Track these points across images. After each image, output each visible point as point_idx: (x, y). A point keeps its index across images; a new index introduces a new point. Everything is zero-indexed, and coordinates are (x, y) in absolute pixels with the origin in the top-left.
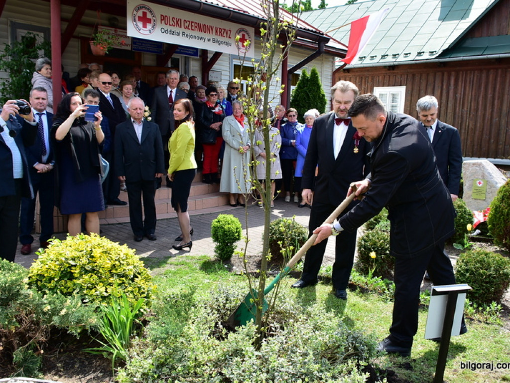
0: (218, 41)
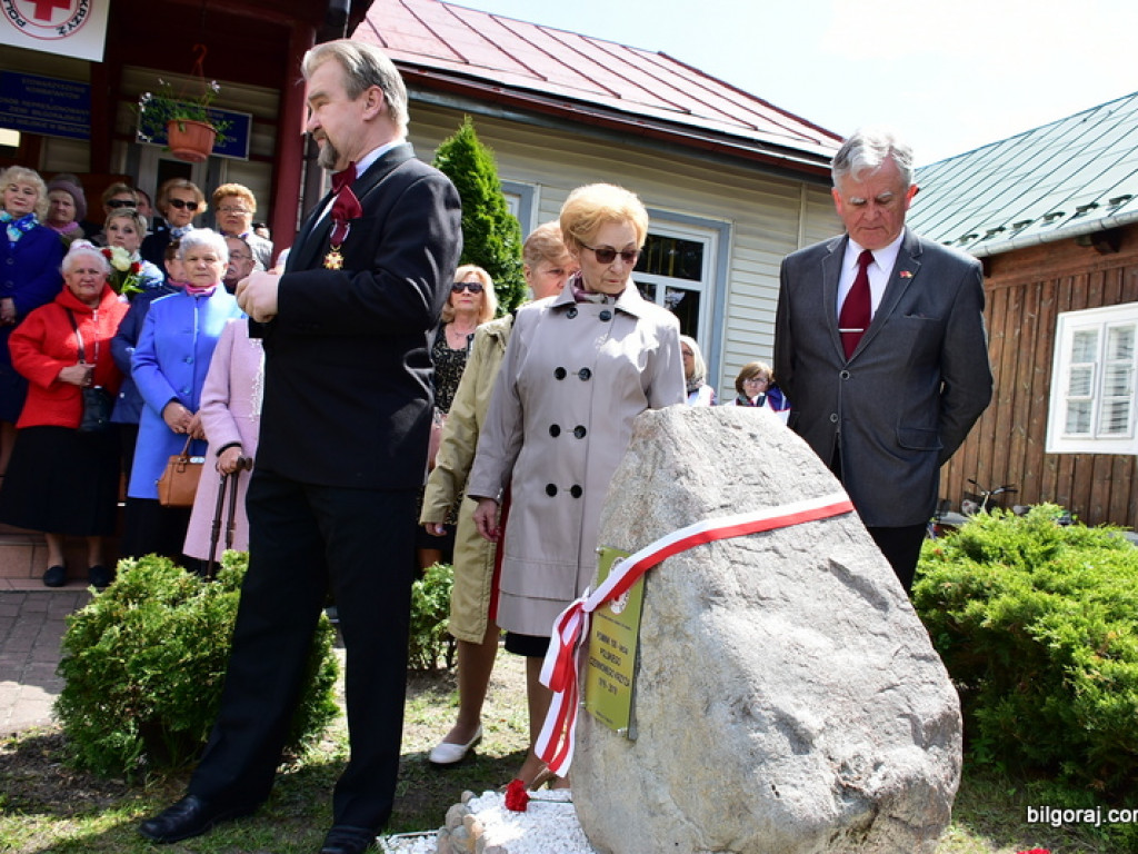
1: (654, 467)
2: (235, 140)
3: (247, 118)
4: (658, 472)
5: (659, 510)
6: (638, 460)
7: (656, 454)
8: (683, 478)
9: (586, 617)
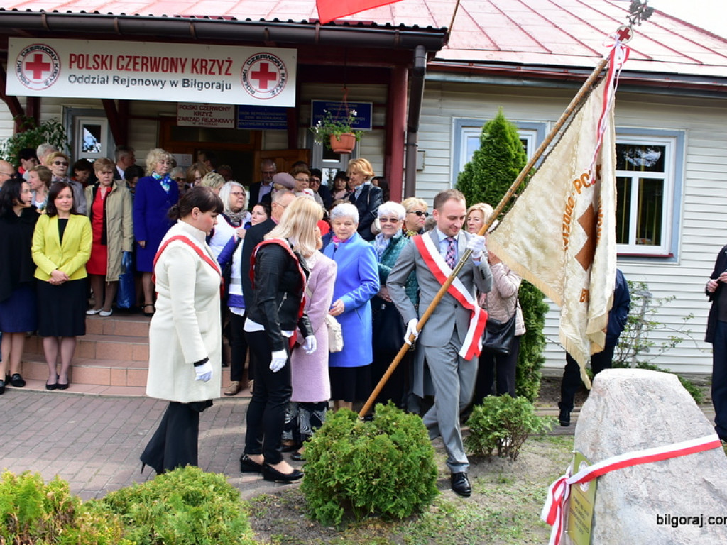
0: (195, 83)
1: (603, 415)
2: (364, 119)
3: (370, 105)
4: (605, 419)
5: (605, 443)
6: (595, 407)
7: (604, 407)
8: (618, 425)
9: (568, 487)
